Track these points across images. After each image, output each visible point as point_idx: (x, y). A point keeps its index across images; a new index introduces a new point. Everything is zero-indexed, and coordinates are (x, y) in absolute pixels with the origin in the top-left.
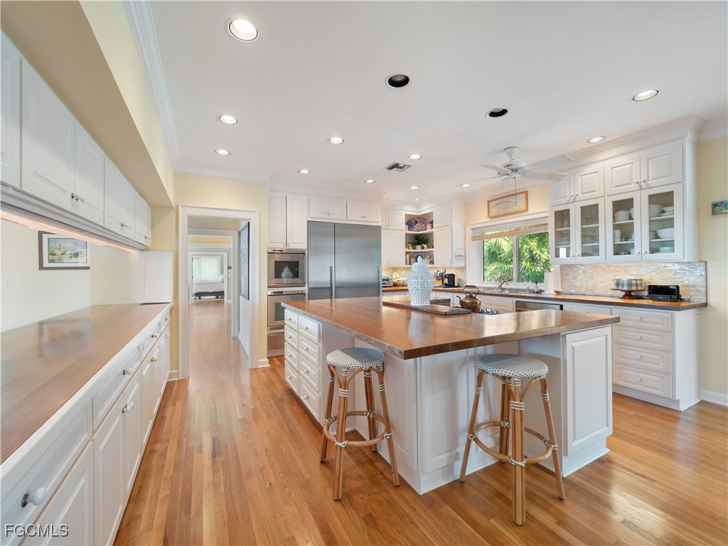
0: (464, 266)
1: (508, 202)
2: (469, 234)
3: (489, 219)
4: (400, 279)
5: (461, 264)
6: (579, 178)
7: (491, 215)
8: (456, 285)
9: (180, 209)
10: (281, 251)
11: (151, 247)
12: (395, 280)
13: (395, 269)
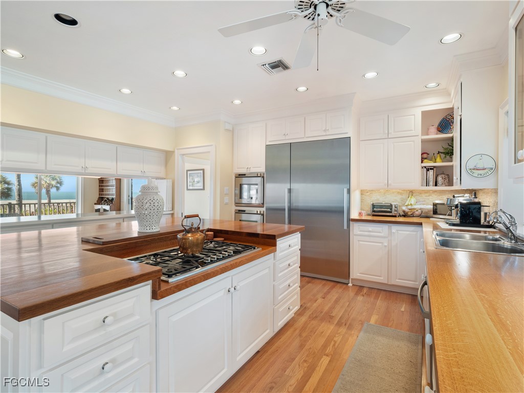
0: (494, 186)
4: (416, 207)
9: (176, 151)
10: (245, 175)
11: (164, 177)
12: (404, 208)
13: (412, 193)
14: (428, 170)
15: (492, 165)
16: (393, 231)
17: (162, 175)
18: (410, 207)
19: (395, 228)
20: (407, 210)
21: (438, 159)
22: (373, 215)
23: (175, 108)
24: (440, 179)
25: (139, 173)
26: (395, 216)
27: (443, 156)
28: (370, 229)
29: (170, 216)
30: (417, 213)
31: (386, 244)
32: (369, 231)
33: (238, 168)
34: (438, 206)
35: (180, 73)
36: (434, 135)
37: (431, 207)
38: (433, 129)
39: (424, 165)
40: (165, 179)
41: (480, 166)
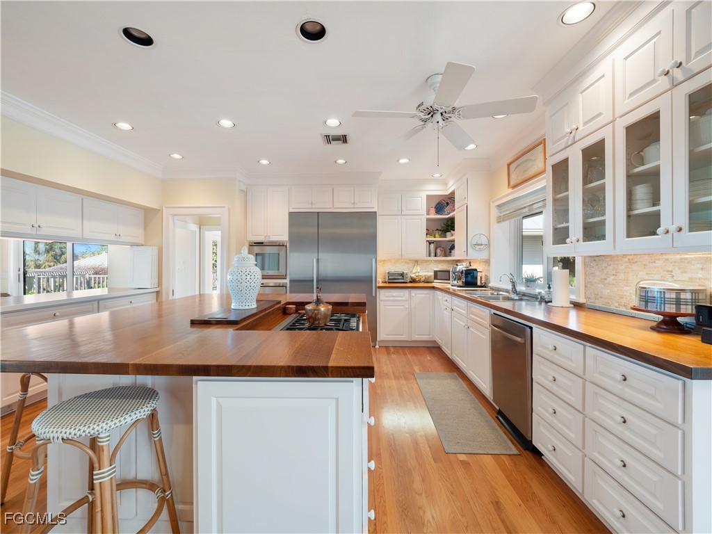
0: (486, 258)
1: (527, 160)
2: (495, 213)
3: (511, 190)
4: (421, 274)
5: (484, 256)
6: (580, 96)
7: (512, 183)
8: (479, 284)
9: (164, 209)
10: (262, 243)
11: (143, 243)
12: (413, 276)
13: (416, 262)
14: (430, 243)
15: (486, 242)
16: (413, 294)
17: (141, 240)
18: (417, 274)
19: (414, 292)
20: (415, 277)
21: (437, 235)
22: (389, 283)
23: (177, 156)
24: (438, 251)
25: (113, 238)
26: (406, 283)
27: (440, 232)
28: (394, 294)
29: (155, 294)
30: (423, 279)
31: (407, 307)
32: (394, 297)
33: (253, 235)
34: (438, 273)
35: (226, 123)
36: (434, 216)
37: (432, 274)
38: (433, 210)
39: (428, 239)
40: (143, 245)
41: (479, 242)
